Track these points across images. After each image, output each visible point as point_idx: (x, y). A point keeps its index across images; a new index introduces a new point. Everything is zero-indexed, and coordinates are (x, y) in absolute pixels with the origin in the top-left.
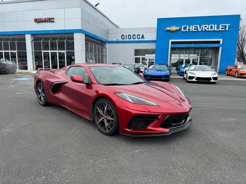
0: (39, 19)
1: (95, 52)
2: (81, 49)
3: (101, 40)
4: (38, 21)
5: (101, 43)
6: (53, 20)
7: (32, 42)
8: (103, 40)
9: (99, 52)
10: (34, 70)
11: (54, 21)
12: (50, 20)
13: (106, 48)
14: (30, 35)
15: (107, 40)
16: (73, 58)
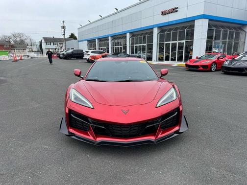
0: (164, 11)
2: (200, 38)
3: (240, 22)
4: (164, 13)
6: (176, 10)
7: (158, 34)
8: (243, 23)
10: (157, 61)
12: (174, 10)
13: (246, 32)
14: (156, 28)
16: (191, 47)
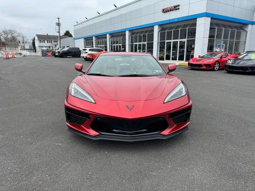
0: (165, 9)
1: (226, 37)
2: (202, 36)
3: (242, 22)
4: (165, 11)
5: (241, 25)
6: (178, 7)
7: (158, 32)
8: (244, 22)
9: (232, 37)
11: (179, 9)
12: (176, 8)
13: (247, 32)
14: (157, 26)
15: (251, 21)
16: (193, 46)
